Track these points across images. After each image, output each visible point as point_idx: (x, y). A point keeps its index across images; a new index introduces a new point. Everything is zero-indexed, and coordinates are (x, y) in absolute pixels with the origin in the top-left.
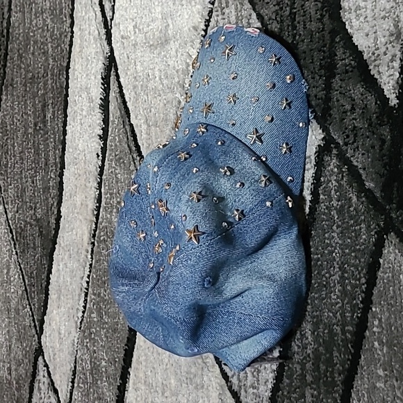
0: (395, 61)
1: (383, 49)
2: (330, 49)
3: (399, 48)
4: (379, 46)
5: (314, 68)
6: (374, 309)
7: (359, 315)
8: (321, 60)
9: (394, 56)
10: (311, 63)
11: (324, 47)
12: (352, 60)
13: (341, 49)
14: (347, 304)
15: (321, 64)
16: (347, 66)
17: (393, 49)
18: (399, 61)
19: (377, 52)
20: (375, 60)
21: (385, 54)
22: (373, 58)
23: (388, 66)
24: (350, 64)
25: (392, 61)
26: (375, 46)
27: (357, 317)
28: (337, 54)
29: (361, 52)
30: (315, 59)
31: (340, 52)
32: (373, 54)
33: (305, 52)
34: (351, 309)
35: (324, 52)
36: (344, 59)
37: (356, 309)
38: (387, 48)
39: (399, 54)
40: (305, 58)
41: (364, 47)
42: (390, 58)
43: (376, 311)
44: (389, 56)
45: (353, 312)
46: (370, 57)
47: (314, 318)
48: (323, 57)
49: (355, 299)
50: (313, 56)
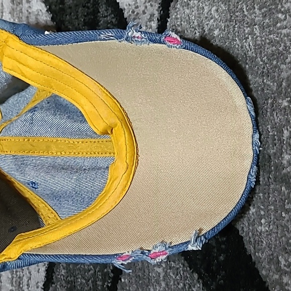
0: (153, 21)
1: (142, 8)
2: (94, 5)
3: (157, 8)
4: (138, 4)
5: (78, 24)
6: (123, 280)
7: (109, 285)
8: (85, 16)
9: (152, 15)
10: (76, 18)
11: (88, 3)
12: (113, 18)
13: (104, 6)
14: (98, 271)
15: (84, 20)
16: (109, 23)
17: (151, 8)
18: (156, 22)
19: (136, 11)
20: (134, 19)
21: (144, 13)
22: (132, 17)
23: (146, 26)
24: (111, 22)
25: (150, 20)
26: (135, 4)
27: (108, 286)
28: (100, 10)
29: (122, 10)
30: (80, 15)
31: (102, 9)
32: (133, 12)
33: (70, 8)
34: (102, 278)
35: (88, 8)
36: (107, 16)
37: (107, 278)
38: (146, 7)
39: (157, 15)
40: (71, 14)
41: (125, 4)
42: (148, 18)
43: (125, 282)
44: (147, 16)
45: (104, 281)
46: (130, 15)
47: (69, 283)
48: (87, 13)
49: (106, 268)
50: (77, 12)
